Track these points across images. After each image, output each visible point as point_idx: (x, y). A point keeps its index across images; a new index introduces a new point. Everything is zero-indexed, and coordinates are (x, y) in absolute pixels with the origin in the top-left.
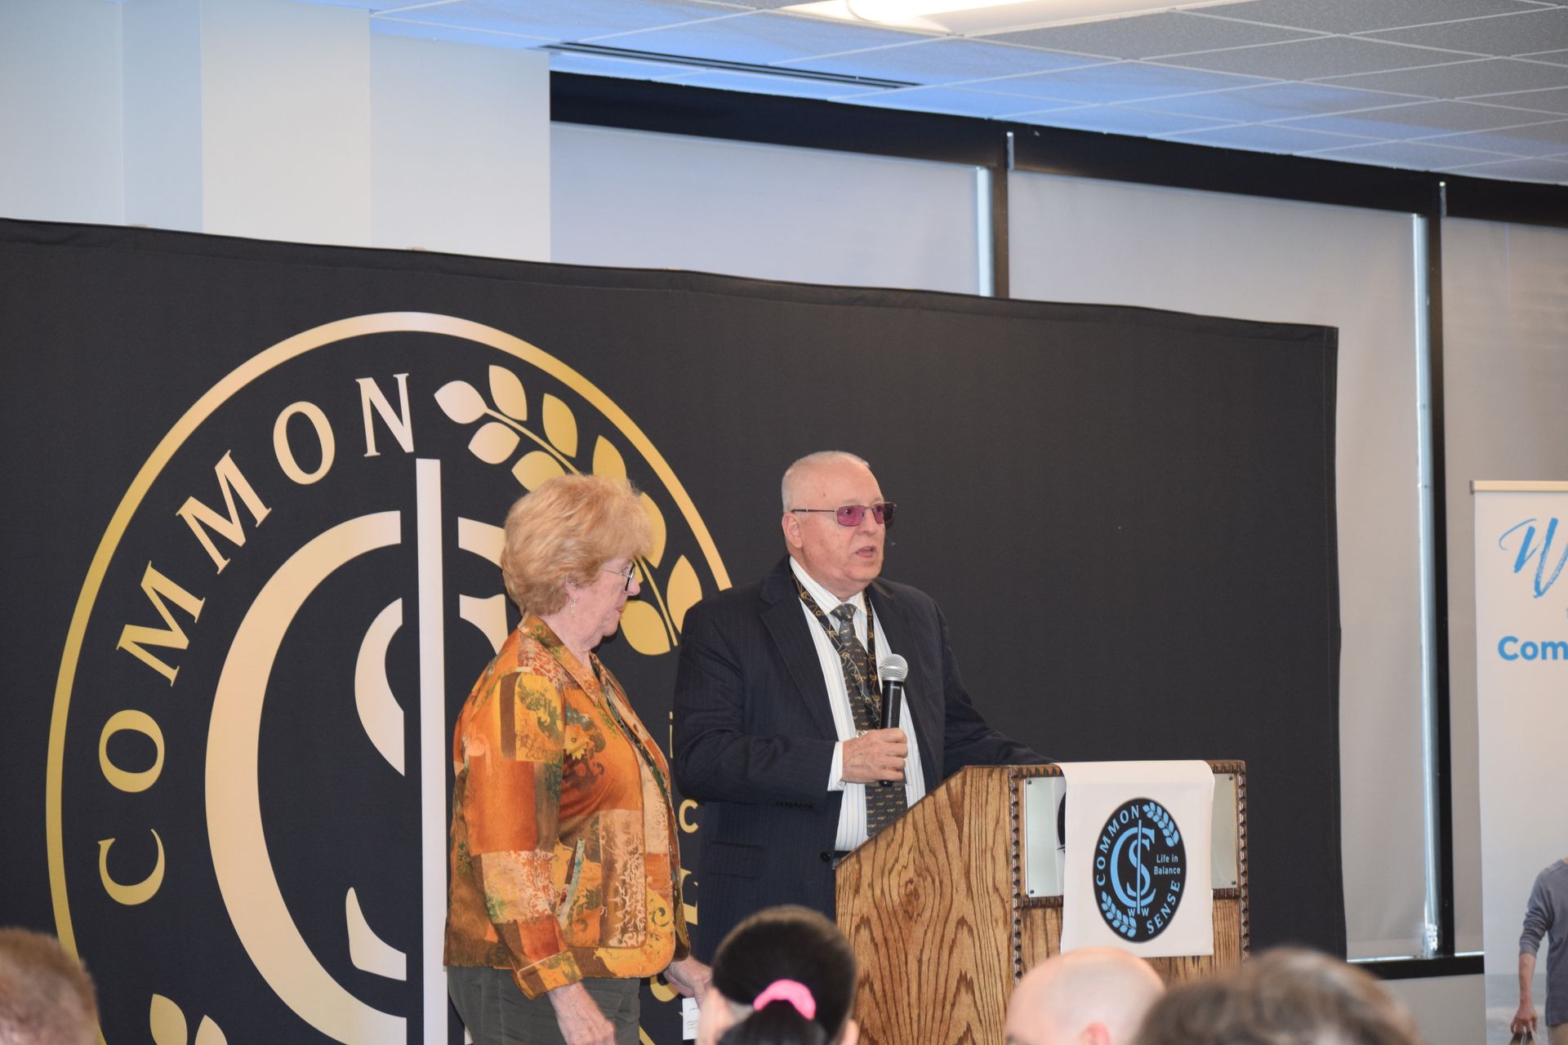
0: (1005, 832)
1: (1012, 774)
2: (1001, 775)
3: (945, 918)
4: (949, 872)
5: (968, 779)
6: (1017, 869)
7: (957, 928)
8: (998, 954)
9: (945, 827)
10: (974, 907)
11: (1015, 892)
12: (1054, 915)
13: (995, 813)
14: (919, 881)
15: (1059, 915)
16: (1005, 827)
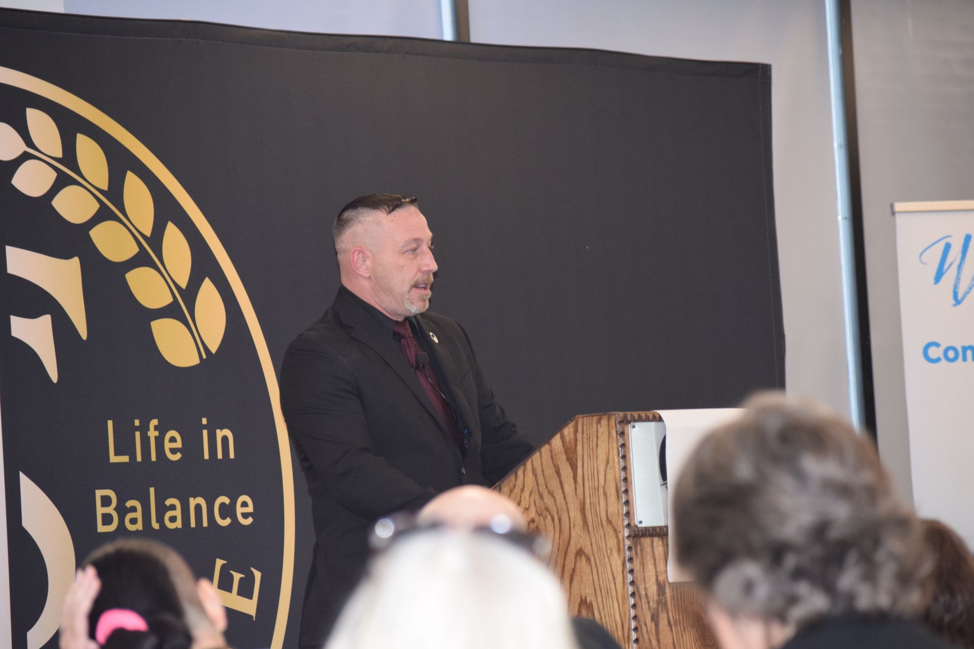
0: (615, 471)
1: (620, 419)
2: (609, 421)
3: (564, 551)
4: (566, 509)
5: (580, 427)
6: (627, 503)
7: (576, 558)
8: (614, 579)
9: (561, 470)
10: (591, 539)
11: (626, 522)
12: (660, 543)
13: (605, 455)
14: (540, 520)
15: (665, 543)
16: (614, 467)
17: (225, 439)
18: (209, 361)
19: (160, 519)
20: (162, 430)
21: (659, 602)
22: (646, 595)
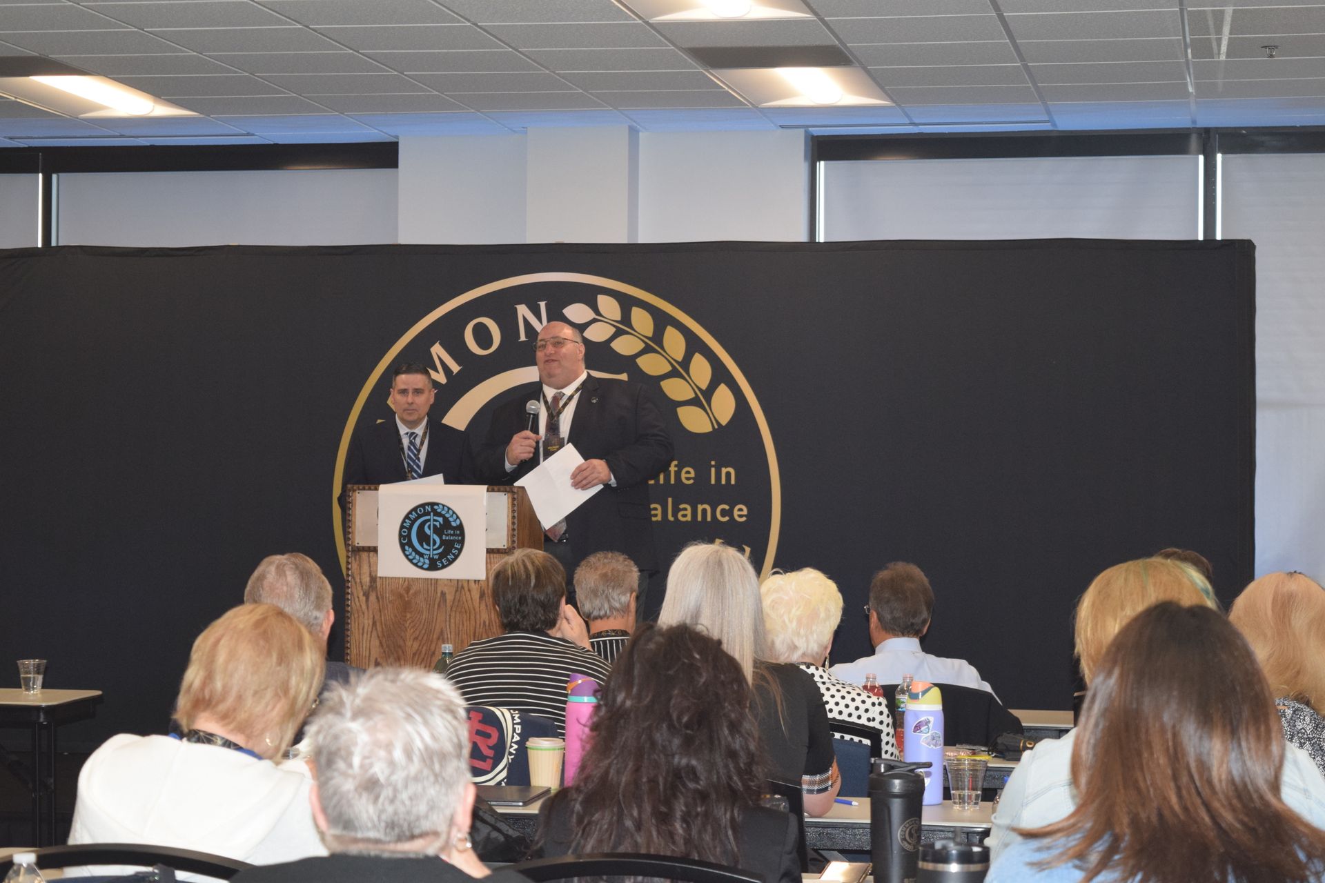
6: (350, 533)
11: (350, 543)
17: (728, 474)
18: (720, 431)
19: (675, 514)
20: (680, 468)
21: (371, 586)
22: (361, 582)
